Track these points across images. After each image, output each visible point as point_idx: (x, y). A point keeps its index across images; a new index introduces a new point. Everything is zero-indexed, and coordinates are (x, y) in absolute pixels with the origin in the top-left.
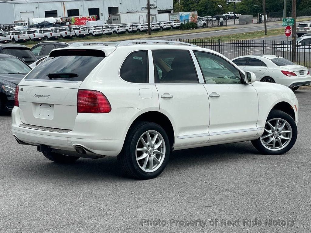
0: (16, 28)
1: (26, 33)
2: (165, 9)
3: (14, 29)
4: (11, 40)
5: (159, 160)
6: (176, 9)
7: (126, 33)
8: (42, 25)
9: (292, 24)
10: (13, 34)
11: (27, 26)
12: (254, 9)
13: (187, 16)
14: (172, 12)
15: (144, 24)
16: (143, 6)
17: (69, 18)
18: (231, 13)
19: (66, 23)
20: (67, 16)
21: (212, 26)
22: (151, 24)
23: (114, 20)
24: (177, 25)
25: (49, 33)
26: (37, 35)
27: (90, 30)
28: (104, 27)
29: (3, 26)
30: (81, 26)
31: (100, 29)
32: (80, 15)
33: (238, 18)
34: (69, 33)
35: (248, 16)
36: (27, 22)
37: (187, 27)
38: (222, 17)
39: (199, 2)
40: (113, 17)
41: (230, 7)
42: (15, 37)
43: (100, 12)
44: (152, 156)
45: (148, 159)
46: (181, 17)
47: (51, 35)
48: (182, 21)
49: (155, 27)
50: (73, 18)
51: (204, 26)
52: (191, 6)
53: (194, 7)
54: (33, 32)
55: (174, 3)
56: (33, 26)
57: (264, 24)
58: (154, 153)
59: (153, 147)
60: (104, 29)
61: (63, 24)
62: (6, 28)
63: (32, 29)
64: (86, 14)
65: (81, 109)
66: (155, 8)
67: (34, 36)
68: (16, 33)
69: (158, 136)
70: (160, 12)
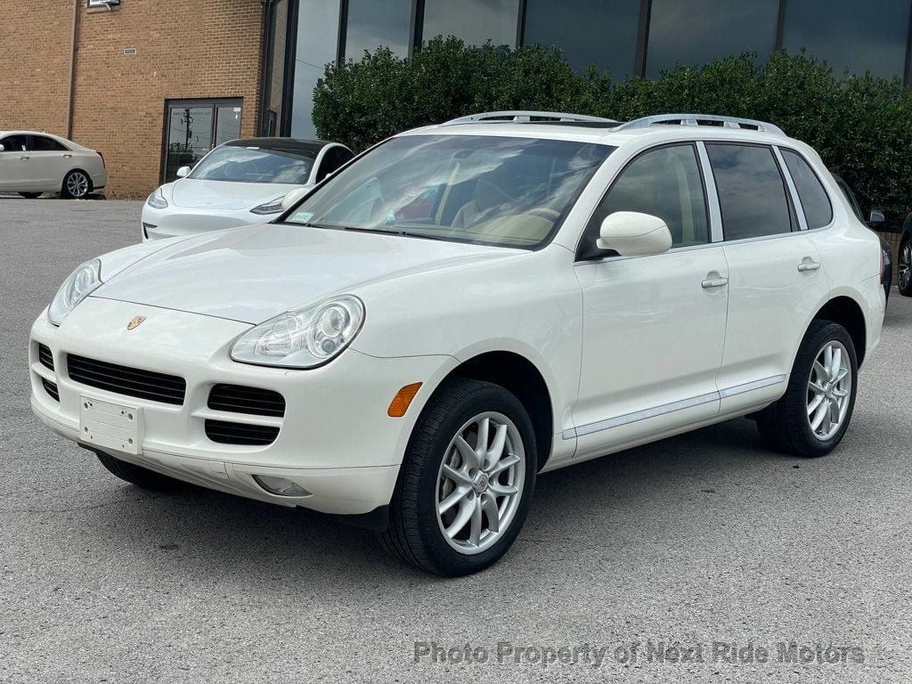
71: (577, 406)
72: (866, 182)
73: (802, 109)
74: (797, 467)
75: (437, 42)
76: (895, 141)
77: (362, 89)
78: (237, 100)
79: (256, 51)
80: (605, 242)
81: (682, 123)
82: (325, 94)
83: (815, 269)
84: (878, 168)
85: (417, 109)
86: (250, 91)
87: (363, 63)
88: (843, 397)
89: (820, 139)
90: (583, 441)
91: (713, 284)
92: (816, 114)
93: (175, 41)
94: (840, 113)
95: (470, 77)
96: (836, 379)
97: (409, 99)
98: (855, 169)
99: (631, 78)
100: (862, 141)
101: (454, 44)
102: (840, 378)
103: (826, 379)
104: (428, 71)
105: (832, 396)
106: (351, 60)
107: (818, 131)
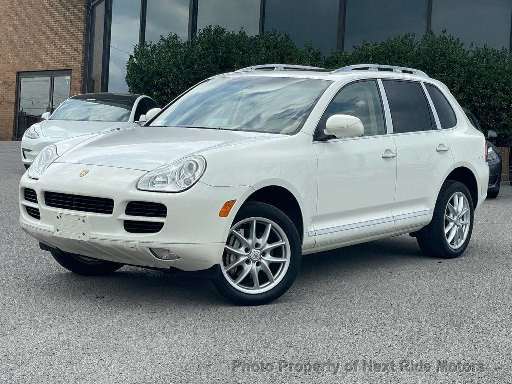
71: (316, 219)
72: (488, 115)
73: (445, 69)
74: (441, 263)
75: (208, 30)
76: (504, 89)
77: (160, 62)
78: (67, 72)
79: (80, 38)
80: (329, 131)
81: (369, 69)
82: (134, 65)
83: (446, 151)
84: (494, 106)
85: (197, 73)
86: (77, 65)
87: (159, 44)
88: (466, 225)
89: (457, 88)
90: (320, 239)
91: (388, 156)
92: (454, 72)
93: (24, 33)
94: (469, 72)
95: (231, 52)
96: (461, 214)
97: (191, 67)
98: (480, 107)
99: (335, 51)
100: (484, 89)
101: (220, 31)
102: (463, 214)
103: (455, 214)
104: (203, 49)
105: (460, 224)
106: (151, 42)
107: (455, 83)
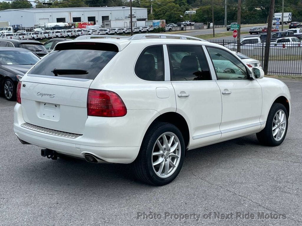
0: (35, 30)
1: (43, 33)
2: (142, 18)
3: (34, 31)
4: (32, 38)
5: (174, 164)
6: (150, 18)
7: (115, 34)
8: (54, 28)
9: (237, 28)
10: (33, 34)
11: (43, 29)
12: (203, 19)
13: (158, 23)
14: (147, 20)
15: (128, 28)
16: (126, 16)
17: (74, 23)
18: (187, 22)
19: (71, 26)
20: (72, 22)
21: (176, 31)
22: (133, 28)
23: (106, 25)
24: (151, 29)
25: (60, 33)
26: (51, 35)
27: (89, 31)
28: (99, 30)
29: (26, 28)
30: (83, 29)
31: (97, 31)
32: (82, 21)
33: (193, 25)
34: (74, 34)
35: (200, 24)
36: (44, 26)
37: (158, 31)
38: (183, 24)
39: (165, 14)
40: (105, 23)
41: (187, 17)
42: (35, 36)
43: (96, 19)
44: (168, 159)
45: (163, 163)
46: (154, 23)
47: (61, 35)
48: (155, 26)
49: (136, 30)
50: (77, 23)
51: (170, 30)
52: (160, 16)
53: (162, 17)
54: (48, 33)
55: (148, 14)
56: (48, 29)
57: (212, 30)
58: (169, 156)
59: (169, 150)
60: (99, 32)
61: (70, 27)
62: (29, 30)
63: (47, 31)
64: (86, 21)
65: (92, 112)
66: (135, 17)
67: (49, 36)
68: (35, 33)
69: (174, 138)
70: (138, 20)
